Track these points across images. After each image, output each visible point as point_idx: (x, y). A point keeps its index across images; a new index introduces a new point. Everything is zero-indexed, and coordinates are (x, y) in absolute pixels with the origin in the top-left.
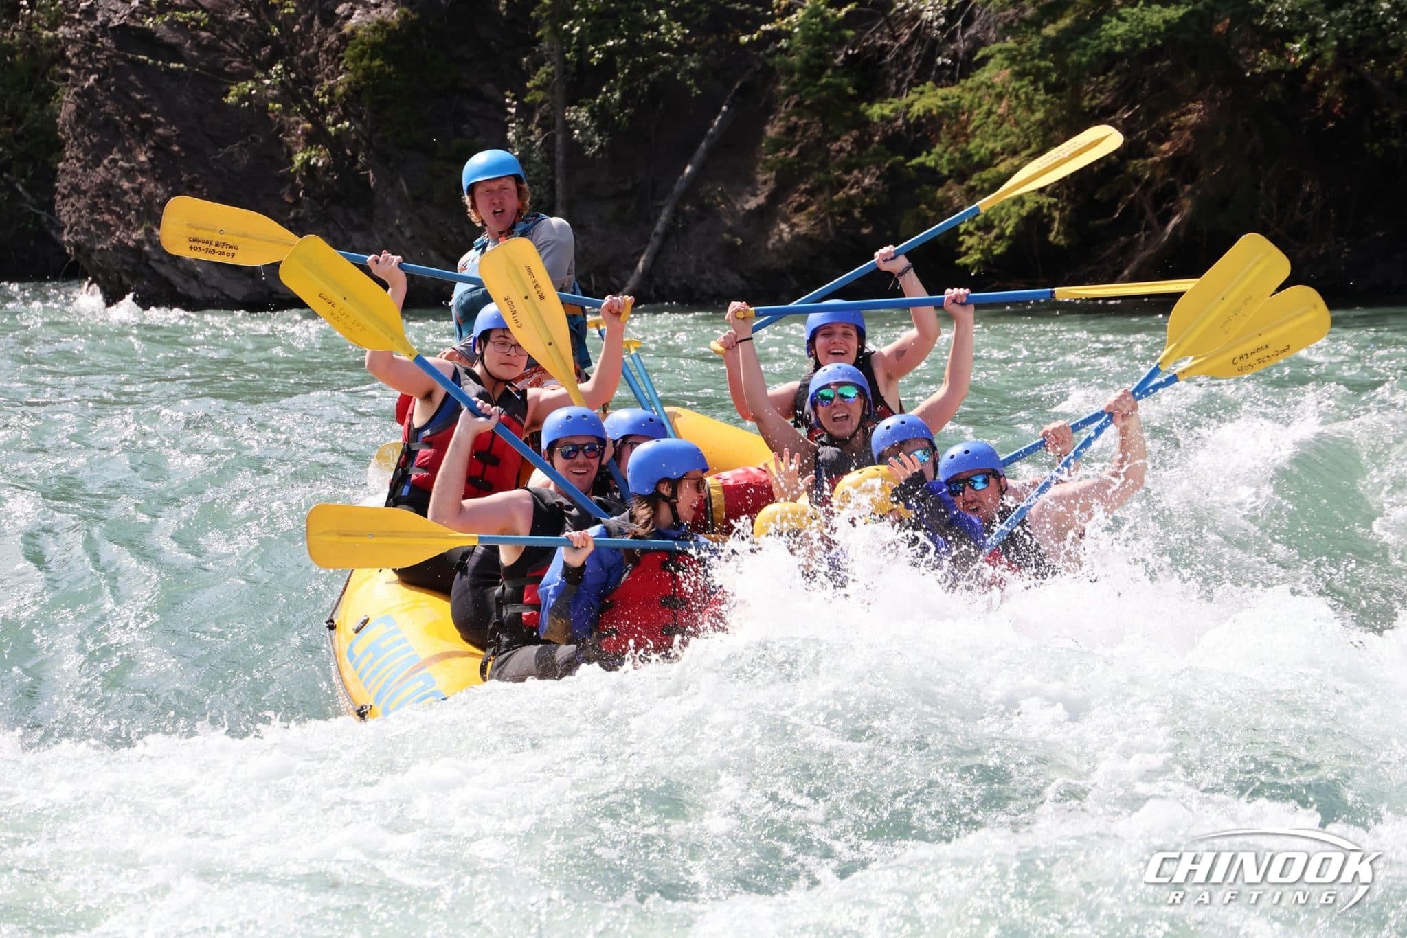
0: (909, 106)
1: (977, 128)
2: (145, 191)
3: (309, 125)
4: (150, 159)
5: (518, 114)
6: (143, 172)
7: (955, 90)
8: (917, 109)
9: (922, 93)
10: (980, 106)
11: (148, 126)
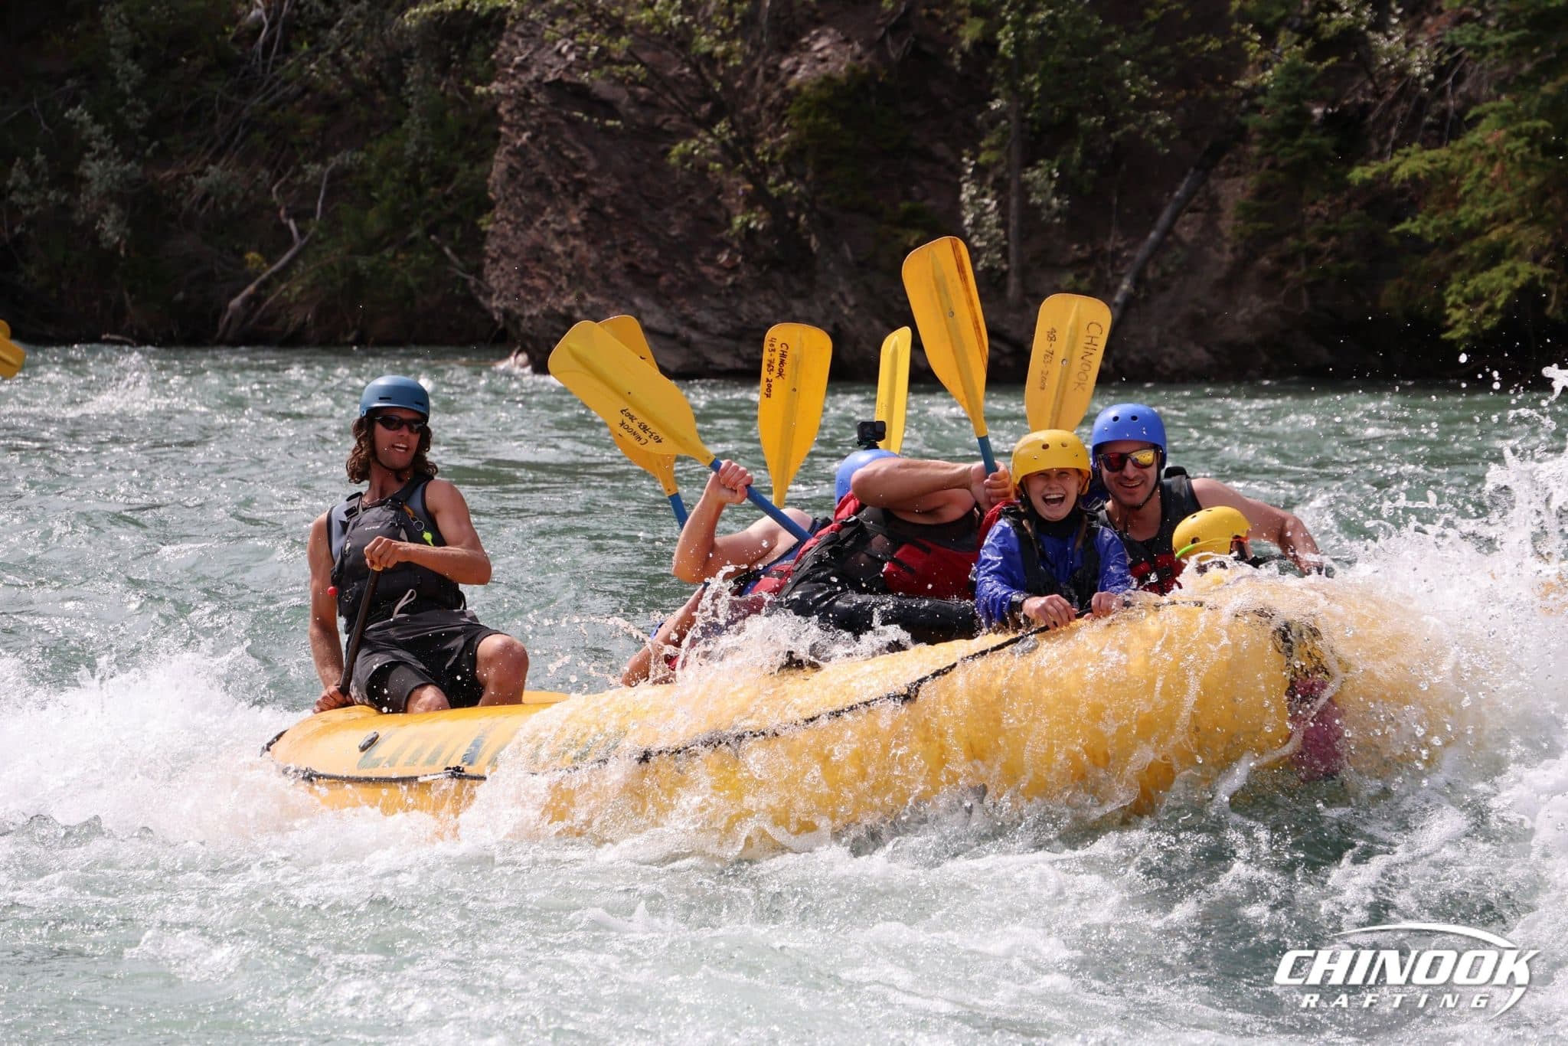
0: (1393, 169)
1: (1467, 193)
2: (577, 254)
3: (749, 187)
4: (584, 223)
5: (973, 175)
6: (576, 235)
7: (1444, 152)
8: (1403, 172)
9: (1407, 155)
10: (1471, 168)
11: (582, 185)
